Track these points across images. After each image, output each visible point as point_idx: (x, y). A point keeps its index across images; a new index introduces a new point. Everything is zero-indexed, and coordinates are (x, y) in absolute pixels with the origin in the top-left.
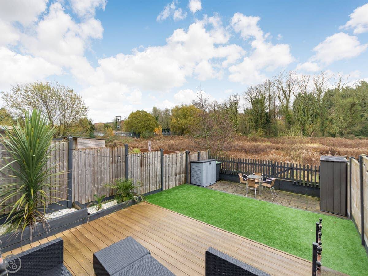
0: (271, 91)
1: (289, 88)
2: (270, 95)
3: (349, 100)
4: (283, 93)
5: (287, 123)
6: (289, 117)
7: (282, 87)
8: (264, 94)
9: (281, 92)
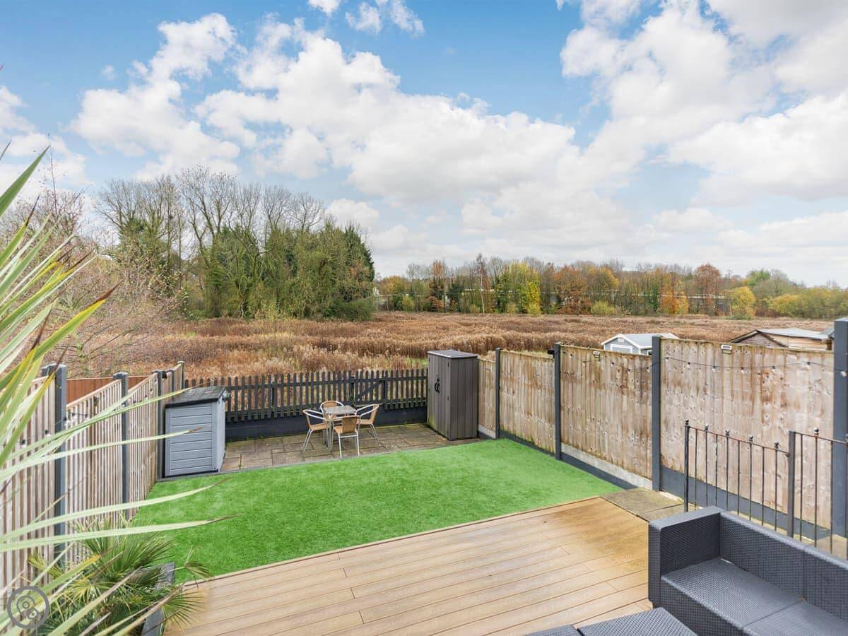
0: (173, 207)
1: (219, 211)
2: (171, 217)
3: (318, 254)
4: (205, 218)
5: (214, 287)
6: (216, 275)
7: (203, 203)
8: (159, 211)
9: (199, 215)
